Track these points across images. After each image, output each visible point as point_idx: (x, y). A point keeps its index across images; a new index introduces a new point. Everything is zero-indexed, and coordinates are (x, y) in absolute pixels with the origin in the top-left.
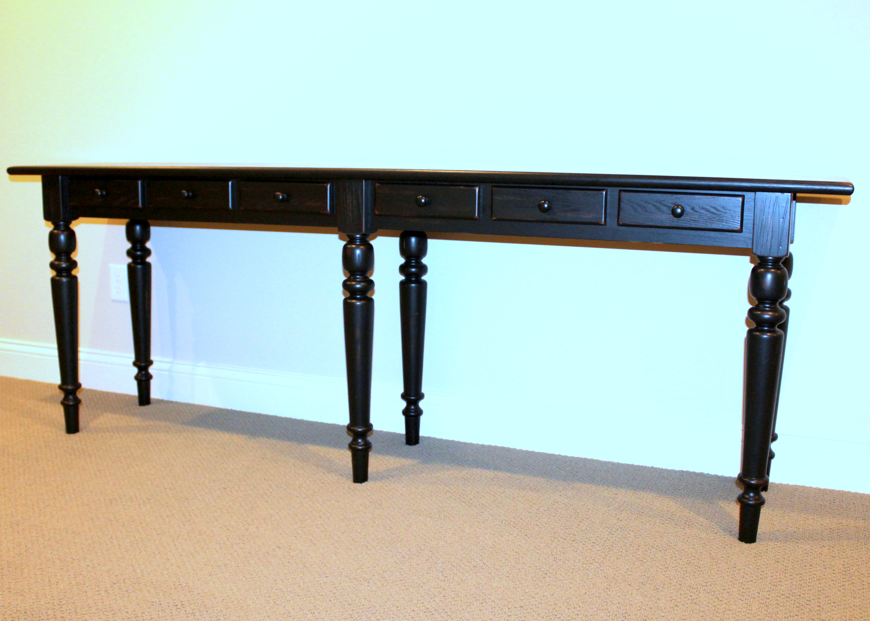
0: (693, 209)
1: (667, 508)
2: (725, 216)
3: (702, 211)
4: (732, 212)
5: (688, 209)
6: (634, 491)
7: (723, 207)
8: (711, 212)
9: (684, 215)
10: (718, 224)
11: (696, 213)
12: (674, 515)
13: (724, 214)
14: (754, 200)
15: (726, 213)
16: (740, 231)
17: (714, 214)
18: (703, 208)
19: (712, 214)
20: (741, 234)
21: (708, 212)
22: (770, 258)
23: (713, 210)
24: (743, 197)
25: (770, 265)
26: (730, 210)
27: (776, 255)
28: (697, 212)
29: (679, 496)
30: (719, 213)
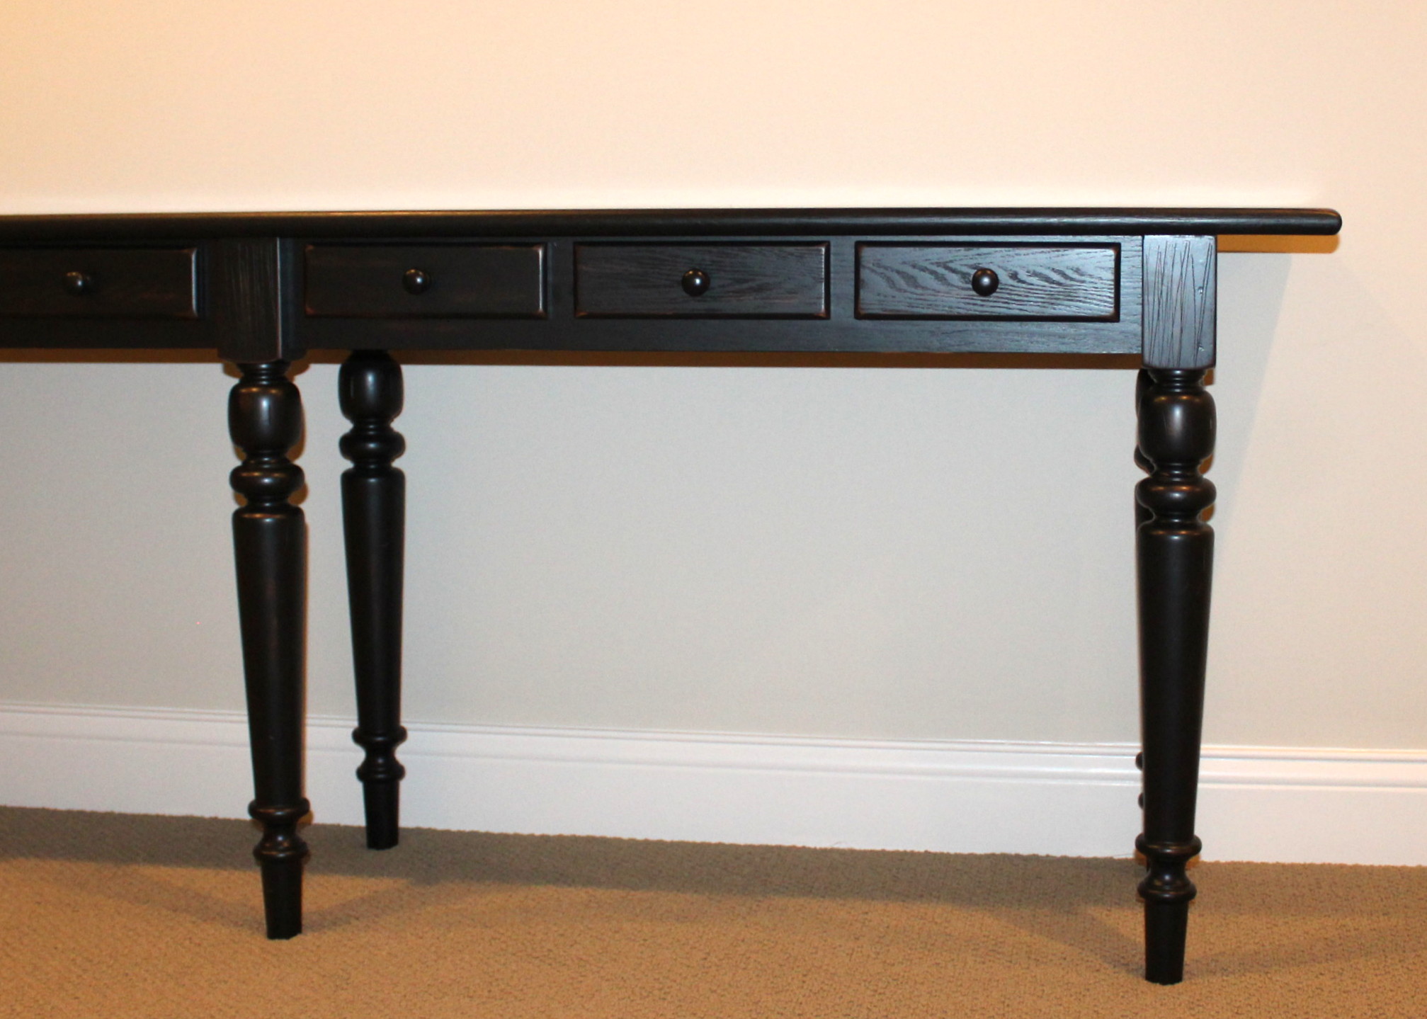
0: (1014, 276)
1: (982, 931)
2: (1083, 287)
3: (1034, 280)
4: (1097, 281)
5: (1003, 277)
6: (902, 903)
7: (1077, 271)
8: (1053, 282)
9: (998, 290)
10: (1069, 306)
11: (1020, 284)
12: (1001, 942)
13: (1078, 284)
14: (1141, 253)
15: (1083, 282)
16: (1115, 318)
17: (1059, 284)
18: (1035, 274)
19: (1054, 286)
20: (1116, 325)
21: (1047, 281)
22: (1178, 372)
23: (1056, 277)
24: (1117, 247)
25: (1178, 387)
26: (1091, 276)
27: (1191, 365)
28: (1023, 282)
29: (1000, 905)
30: (1069, 282)
